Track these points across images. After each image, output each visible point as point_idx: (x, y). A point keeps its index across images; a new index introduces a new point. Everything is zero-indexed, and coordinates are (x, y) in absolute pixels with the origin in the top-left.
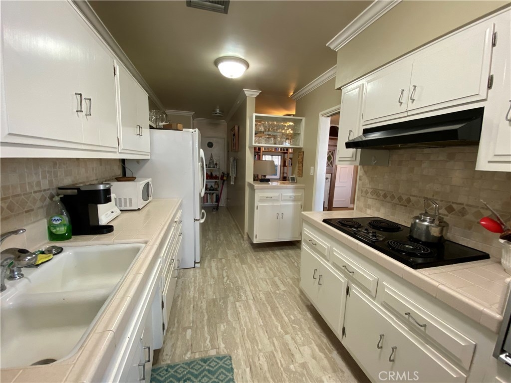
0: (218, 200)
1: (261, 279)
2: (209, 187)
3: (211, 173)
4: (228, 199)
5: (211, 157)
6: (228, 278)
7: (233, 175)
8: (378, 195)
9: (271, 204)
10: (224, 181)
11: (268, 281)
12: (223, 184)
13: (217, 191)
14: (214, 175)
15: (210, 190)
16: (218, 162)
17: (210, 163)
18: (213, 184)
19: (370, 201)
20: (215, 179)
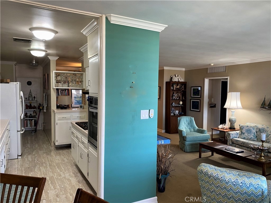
0: (36, 124)
2: (28, 115)
3: (31, 104)
4: (44, 123)
5: (30, 92)
6: (38, 160)
7: (45, 106)
10: (40, 110)
12: (40, 112)
13: (35, 117)
14: (33, 106)
15: (30, 117)
16: (36, 96)
17: (29, 97)
18: (32, 113)
20: (33, 109)
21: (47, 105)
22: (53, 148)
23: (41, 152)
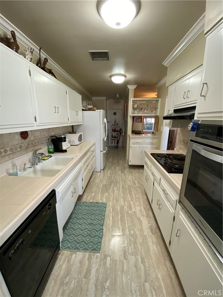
0: (118, 143)
1: (129, 180)
2: (114, 136)
3: (115, 129)
4: (123, 142)
5: (115, 120)
6: (114, 178)
7: (124, 130)
8: (185, 143)
9: (138, 146)
10: (121, 133)
11: (131, 181)
12: (120, 134)
13: (118, 138)
14: (116, 130)
15: (114, 138)
16: (118, 123)
17: (114, 123)
18: (116, 135)
19: (182, 146)
20: (117, 132)
21: (125, 130)
22: (127, 165)
23: (118, 168)
